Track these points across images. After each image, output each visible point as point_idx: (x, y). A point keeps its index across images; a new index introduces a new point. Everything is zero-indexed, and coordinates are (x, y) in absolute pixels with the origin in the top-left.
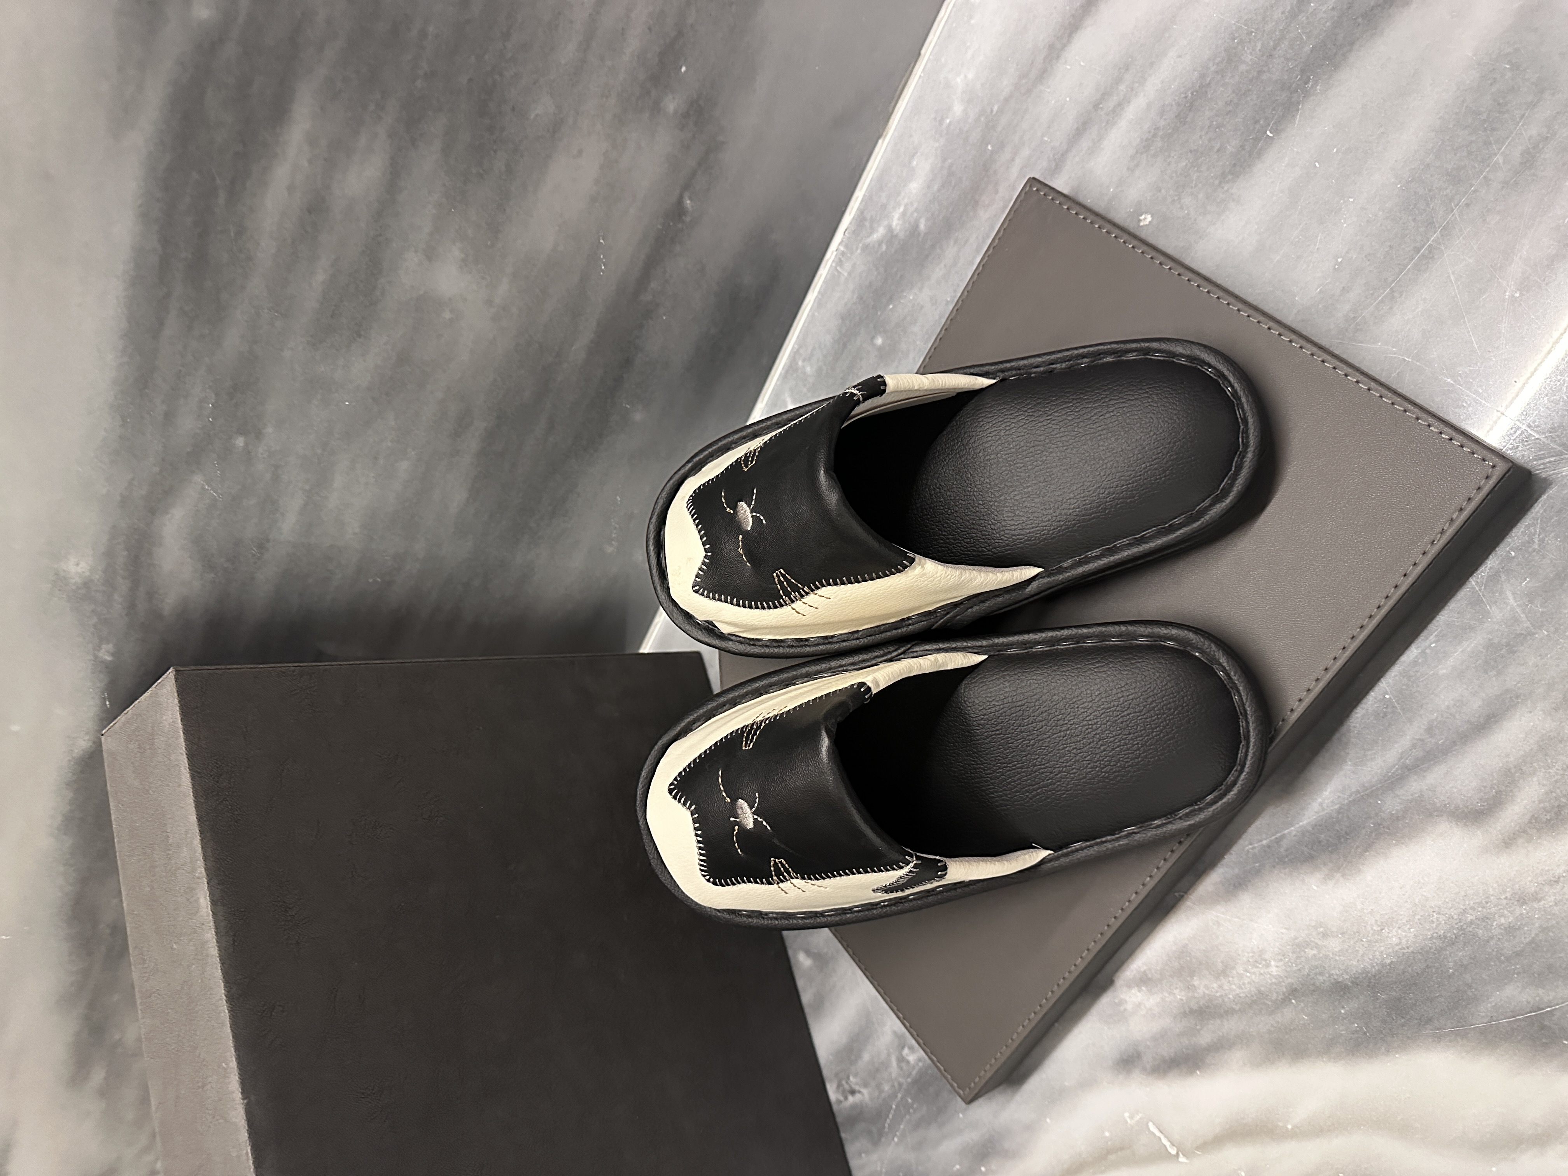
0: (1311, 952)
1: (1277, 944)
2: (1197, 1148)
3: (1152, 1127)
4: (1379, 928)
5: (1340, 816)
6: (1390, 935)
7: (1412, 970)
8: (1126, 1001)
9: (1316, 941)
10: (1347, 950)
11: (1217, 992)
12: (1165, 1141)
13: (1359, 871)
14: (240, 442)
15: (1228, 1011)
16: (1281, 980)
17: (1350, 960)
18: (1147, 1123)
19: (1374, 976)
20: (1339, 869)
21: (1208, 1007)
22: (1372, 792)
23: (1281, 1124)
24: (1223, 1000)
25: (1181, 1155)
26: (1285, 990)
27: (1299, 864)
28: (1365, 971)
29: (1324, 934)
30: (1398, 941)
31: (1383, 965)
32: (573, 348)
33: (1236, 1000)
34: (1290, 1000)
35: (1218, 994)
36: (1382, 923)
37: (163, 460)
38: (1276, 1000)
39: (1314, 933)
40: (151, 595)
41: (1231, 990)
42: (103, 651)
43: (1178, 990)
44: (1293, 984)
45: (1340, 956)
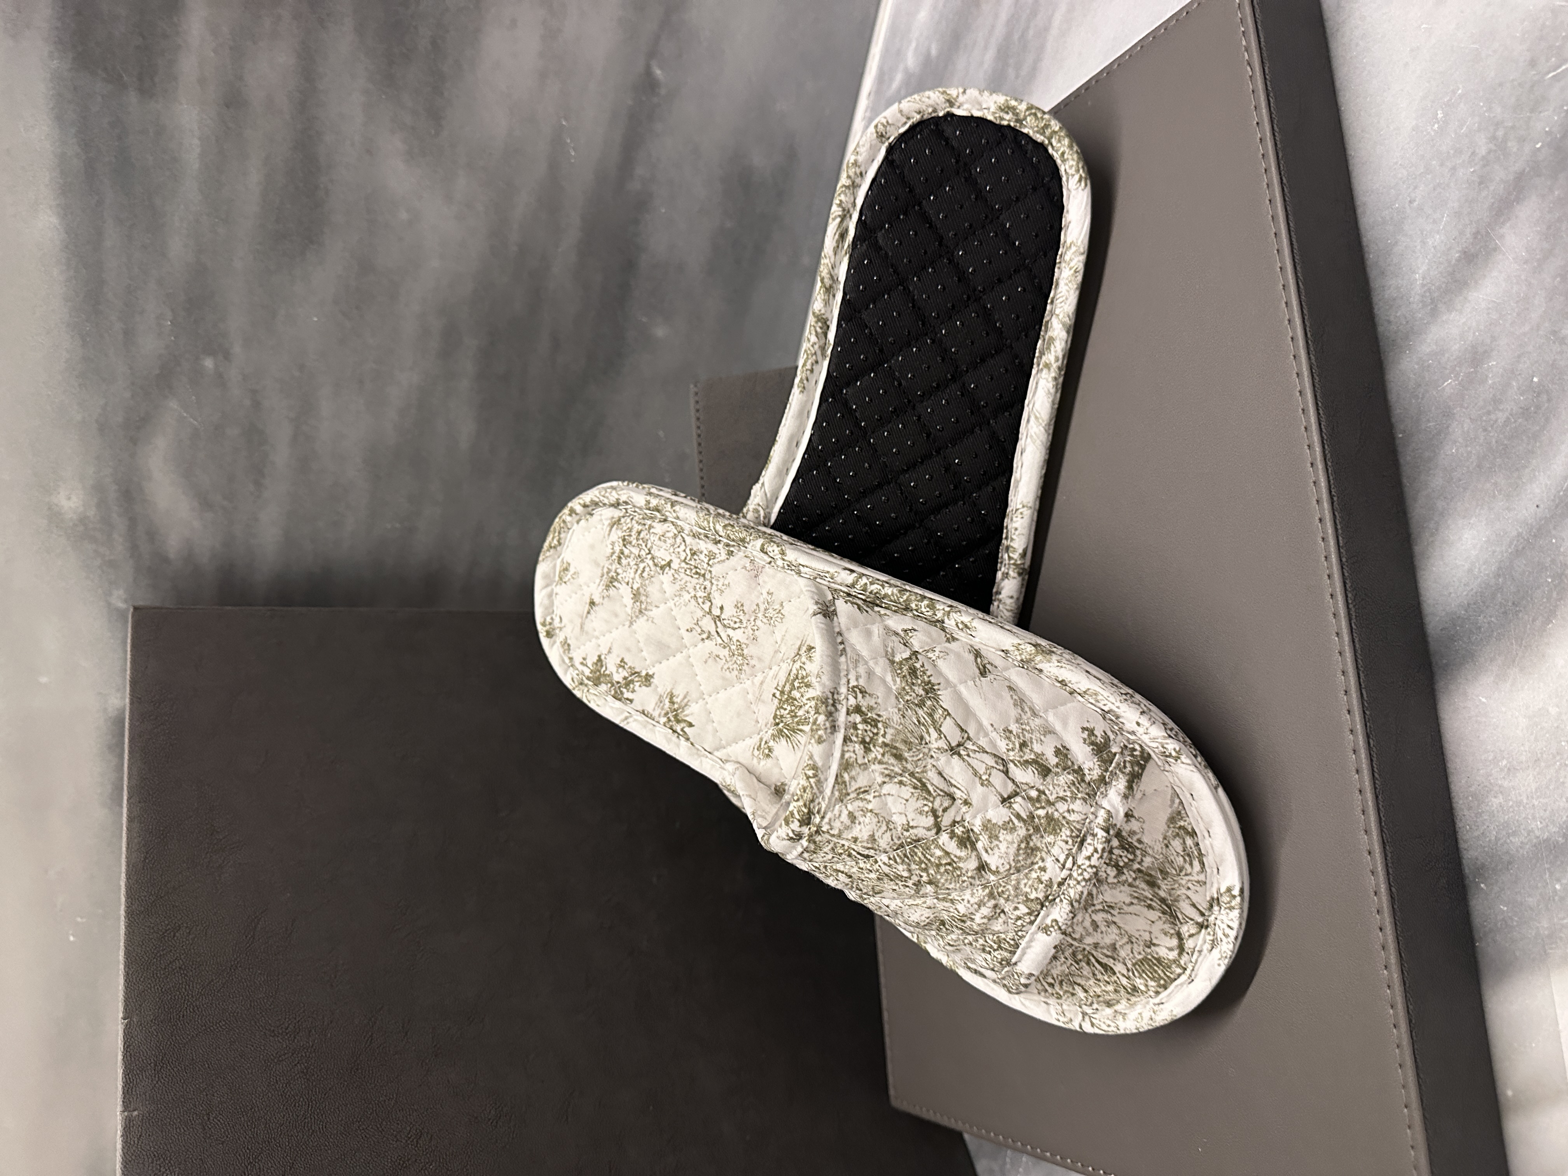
14: (209, 363)
32: (560, 250)
37: (133, 384)
40: (152, 535)
42: (113, 597)
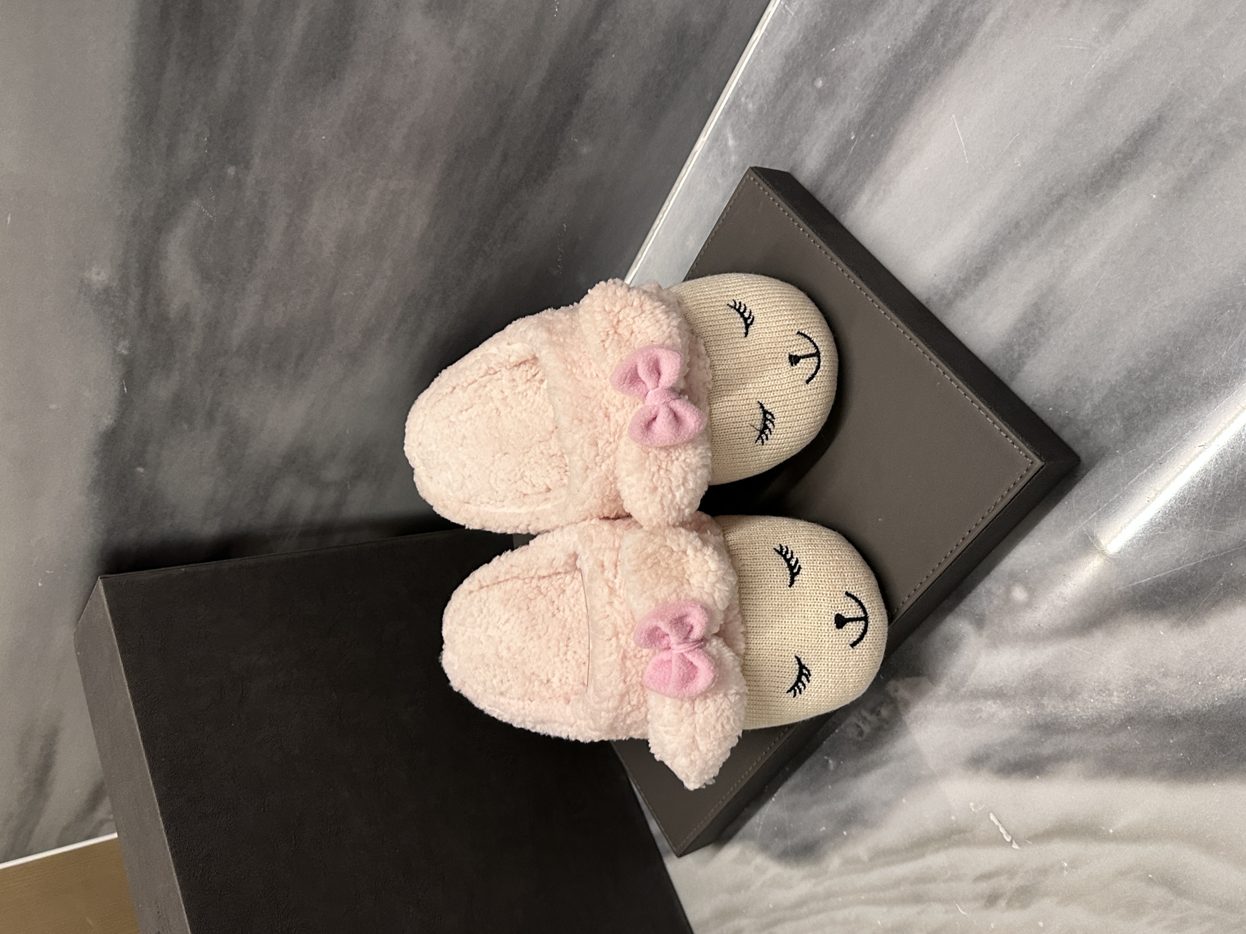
0: (1150, 688)
1: (1122, 678)
2: (1028, 839)
3: (992, 817)
4: (1215, 675)
5: (1194, 573)
6: (1223, 682)
7: (1239, 714)
8: (982, 711)
9: (1157, 679)
10: (1183, 690)
11: (1063, 712)
12: (1002, 830)
13: (1204, 623)
14: (231, 171)
15: (1070, 729)
16: (1121, 709)
17: (1185, 698)
18: (989, 814)
19: (1204, 715)
20: (1186, 619)
21: (1053, 724)
22: (1225, 555)
23: (1103, 828)
24: (1067, 720)
25: (1014, 842)
26: (1123, 717)
27: (1150, 612)
28: (1196, 710)
29: (1164, 675)
30: (1230, 687)
31: (1213, 706)
32: (527, 86)
33: (1078, 721)
34: (1126, 726)
35: (1063, 714)
36: (1218, 670)
37: (167, 186)
38: (1114, 724)
39: (1156, 672)
40: (159, 301)
41: (1075, 711)
42: (120, 346)
43: (1029, 707)
44: (1130, 713)
45: (1175, 694)
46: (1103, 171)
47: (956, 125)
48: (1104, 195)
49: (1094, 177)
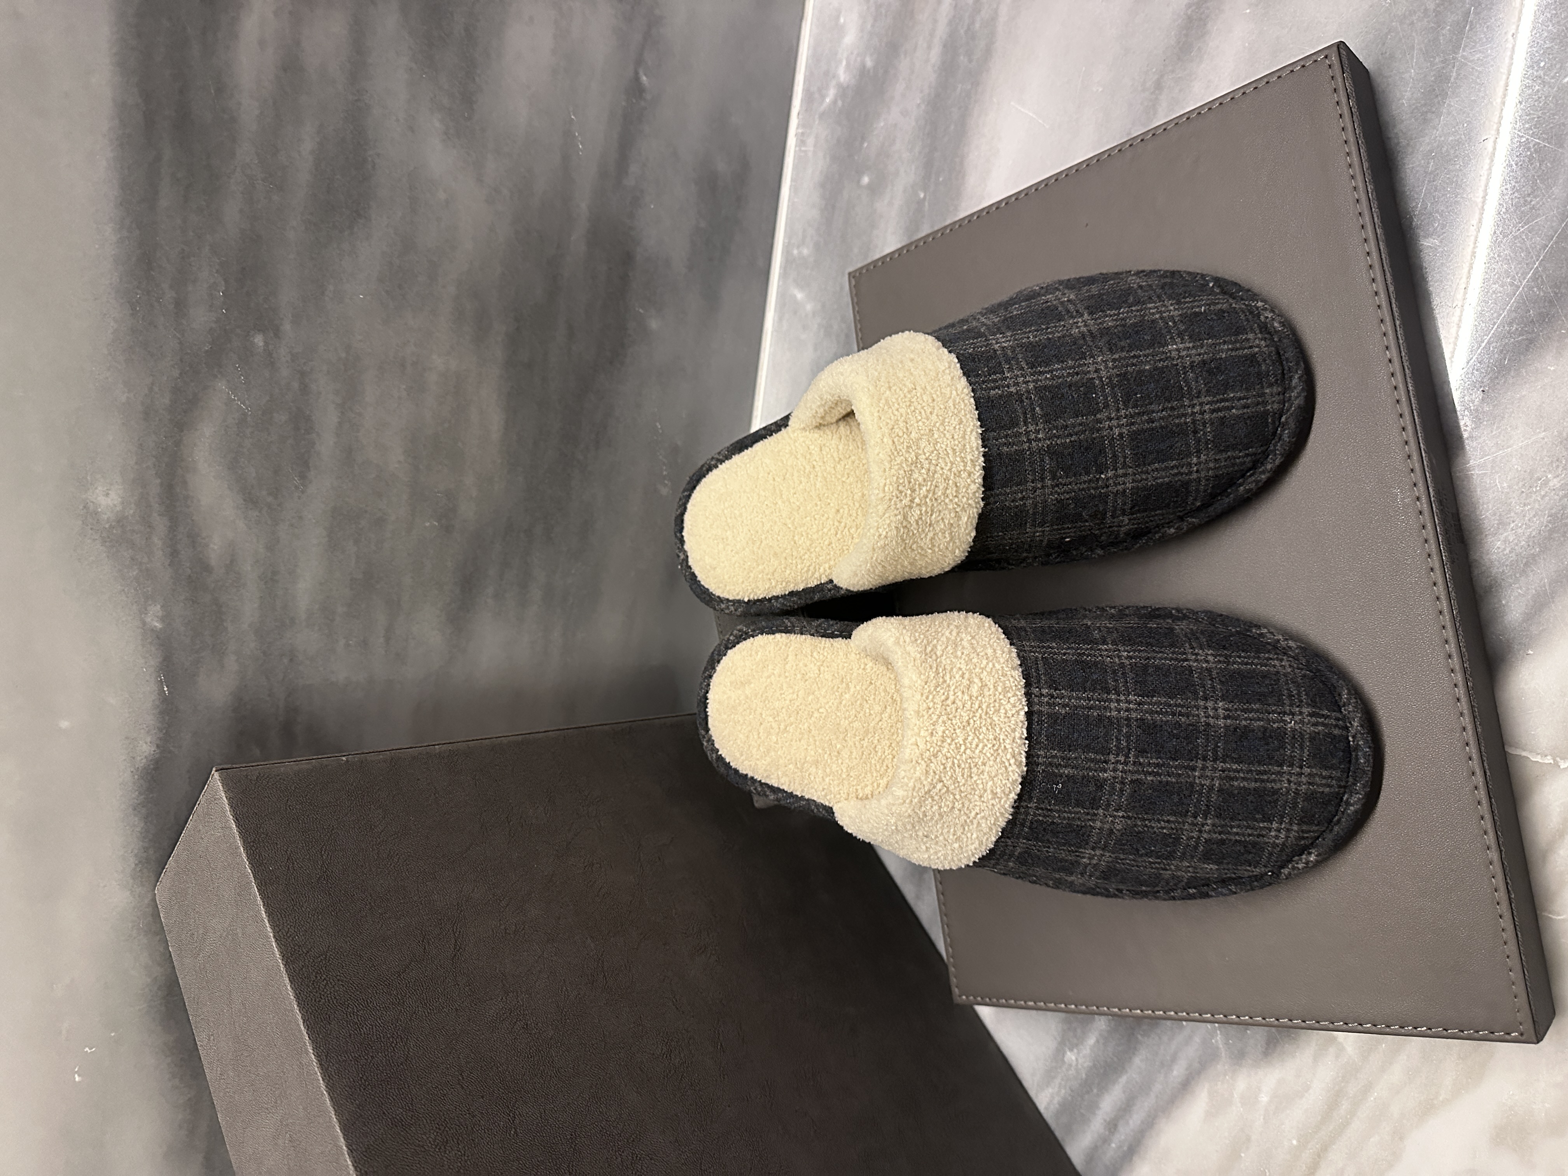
14: (259, 340)
27: (1523, 359)
32: (572, 239)
37: (181, 360)
40: (194, 538)
42: (150, 615)
46: (1184, 32)
47: (1019, 108)
48: (1199, 47)
49: (1179, 42)
